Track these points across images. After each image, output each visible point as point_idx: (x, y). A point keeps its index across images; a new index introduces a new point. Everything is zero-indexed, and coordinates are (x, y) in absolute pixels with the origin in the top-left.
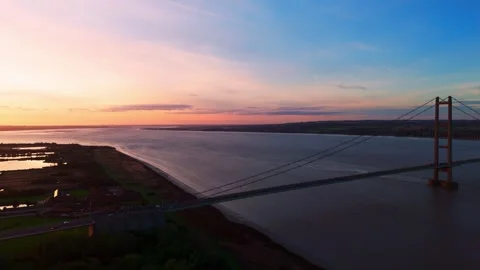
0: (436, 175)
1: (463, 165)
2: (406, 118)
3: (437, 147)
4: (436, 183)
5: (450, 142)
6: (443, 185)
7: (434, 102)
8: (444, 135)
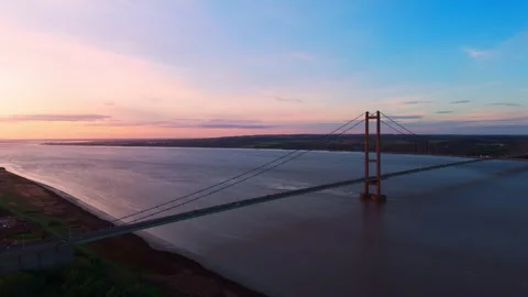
0: (367, 189)
1: (391, 178)
2: (339, 132)
3: (367, 160)
4: (366, 197)
5: (379, 156)
6: (373, 199)
7: (364, 117)
8: (374, 150)
